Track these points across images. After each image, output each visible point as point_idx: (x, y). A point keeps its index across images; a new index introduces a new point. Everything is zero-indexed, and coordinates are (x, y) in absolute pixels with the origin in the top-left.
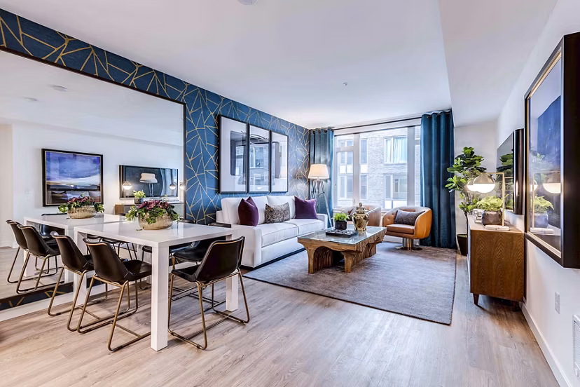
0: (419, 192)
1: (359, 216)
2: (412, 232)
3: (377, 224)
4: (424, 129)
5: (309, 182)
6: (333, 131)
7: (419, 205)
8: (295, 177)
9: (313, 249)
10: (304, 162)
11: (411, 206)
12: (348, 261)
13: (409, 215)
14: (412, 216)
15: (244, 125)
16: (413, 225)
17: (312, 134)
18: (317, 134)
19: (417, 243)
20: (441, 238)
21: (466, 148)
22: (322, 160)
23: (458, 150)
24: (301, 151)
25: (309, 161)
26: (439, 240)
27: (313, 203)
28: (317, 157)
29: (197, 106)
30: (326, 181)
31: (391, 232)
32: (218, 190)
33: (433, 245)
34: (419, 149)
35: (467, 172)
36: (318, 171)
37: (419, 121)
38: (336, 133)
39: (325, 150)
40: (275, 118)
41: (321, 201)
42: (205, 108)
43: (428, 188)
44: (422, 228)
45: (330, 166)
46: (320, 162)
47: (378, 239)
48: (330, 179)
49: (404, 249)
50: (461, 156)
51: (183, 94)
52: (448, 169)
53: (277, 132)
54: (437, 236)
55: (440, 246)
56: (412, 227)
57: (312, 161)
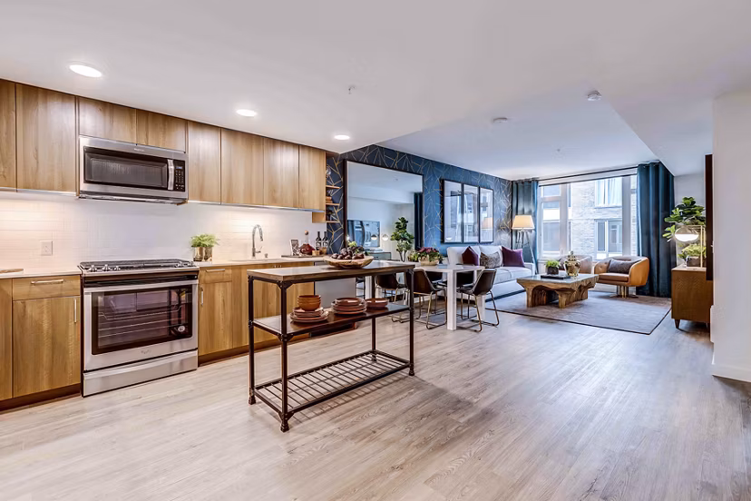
0: (636, 242)
1: (570, 263)
2: (627, 280)
3: (588, 272)
4: (641, 178)
5: (511, 232)
6: (537, 181)
7: (636, 255)
8: (499, 228)
9: (531, 288)
10: (506, 213)
11: (626, 256)
12: (562, 299)
13: (623, 264)
14: (627, 264)
15: (460, 185)
16: (627, 273)
17: (515, 185)
18: (520, 185)
19: (632, 290)
20: (660, 287)
21: (686, 199)
22: (526, 211)
23: (679, 200)
24: (504, 203)
25: (512, 212)
26: (658, 290)
27: (520, 253)
28: (520, 208)
29: (430, 174)
30: (531, 231)
31: (602, 280)
32: (443, 241)
33: (651, 294)
34: (634, 199)
35: (688, 221)
36: (522, 222)
37: (636, 171)
38: (540, 183)
39: (529, 200)
40: (482, 174)
41: (526, 250)
42: (434, 176)
43: (646, 238)
44: (638, 276)
45: (534, 216)
46: (523, 213)
47: (590, 285)
48: (535, 230)
49: (618, 297)
50: (680, 207)
51: (422, 166)
52: (666, 220)
53: (484, 187)
54: (655, 284)
55: (658, 295)
56: (627, 276)
57: (514, 213)
